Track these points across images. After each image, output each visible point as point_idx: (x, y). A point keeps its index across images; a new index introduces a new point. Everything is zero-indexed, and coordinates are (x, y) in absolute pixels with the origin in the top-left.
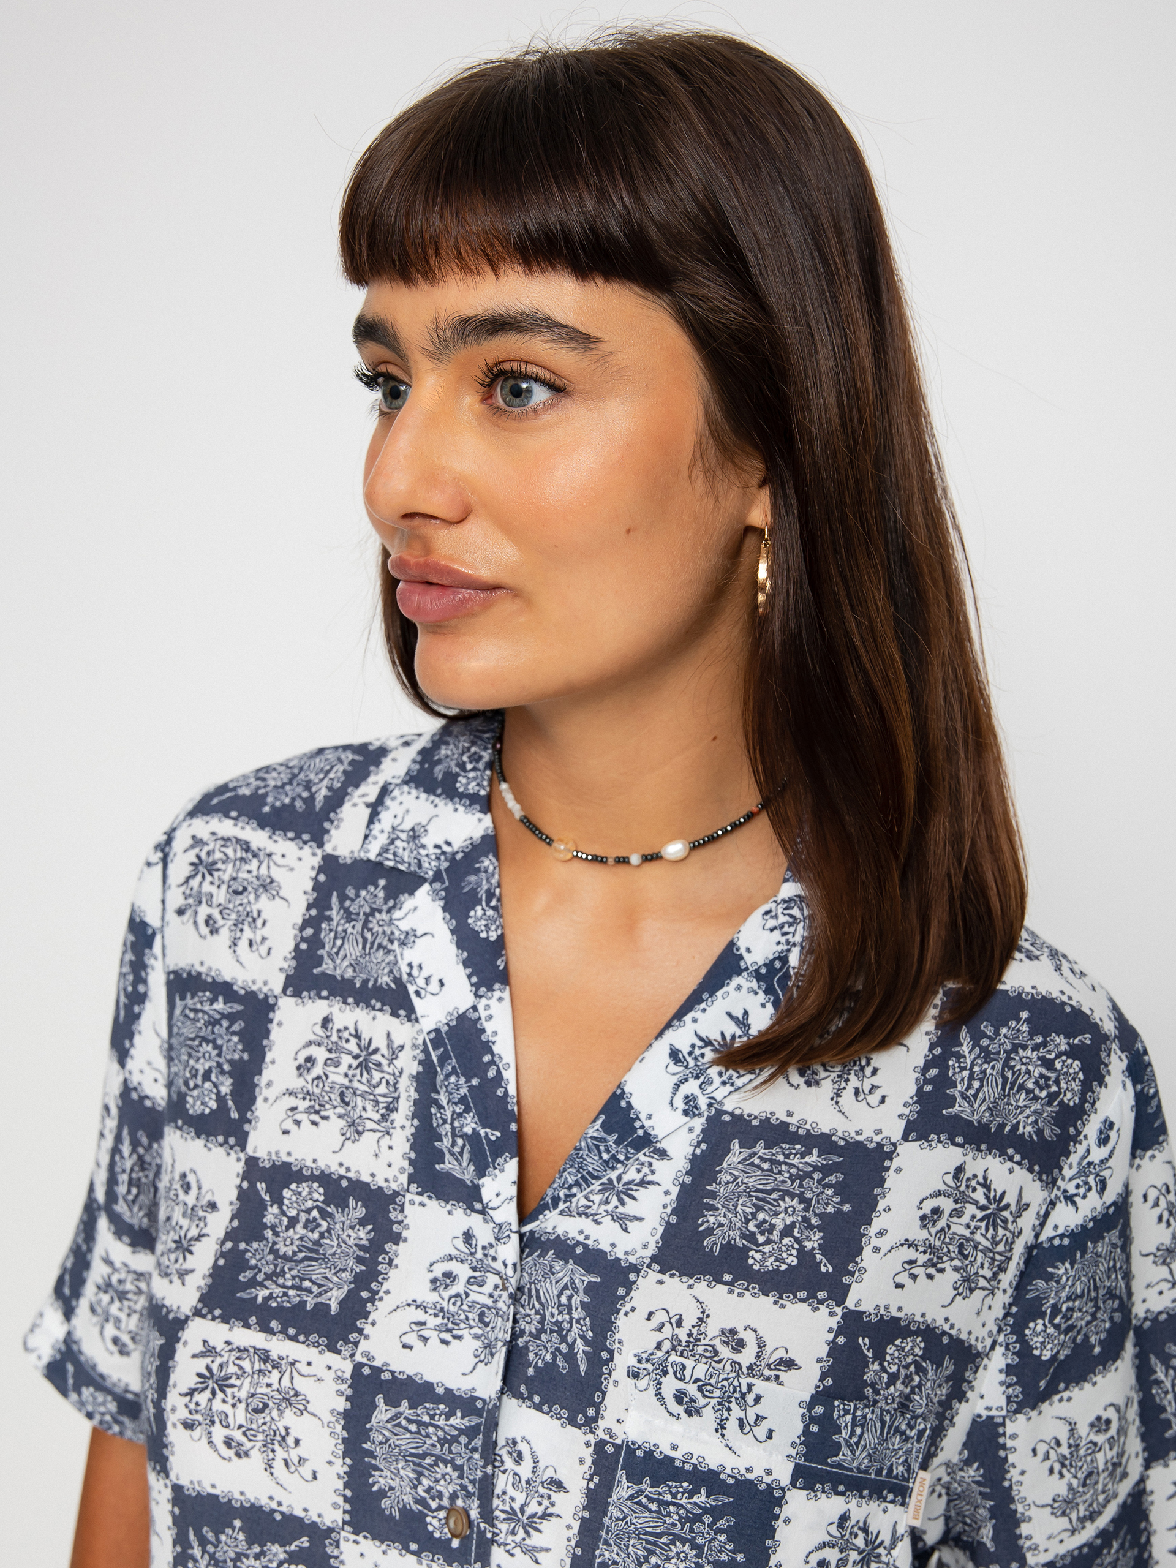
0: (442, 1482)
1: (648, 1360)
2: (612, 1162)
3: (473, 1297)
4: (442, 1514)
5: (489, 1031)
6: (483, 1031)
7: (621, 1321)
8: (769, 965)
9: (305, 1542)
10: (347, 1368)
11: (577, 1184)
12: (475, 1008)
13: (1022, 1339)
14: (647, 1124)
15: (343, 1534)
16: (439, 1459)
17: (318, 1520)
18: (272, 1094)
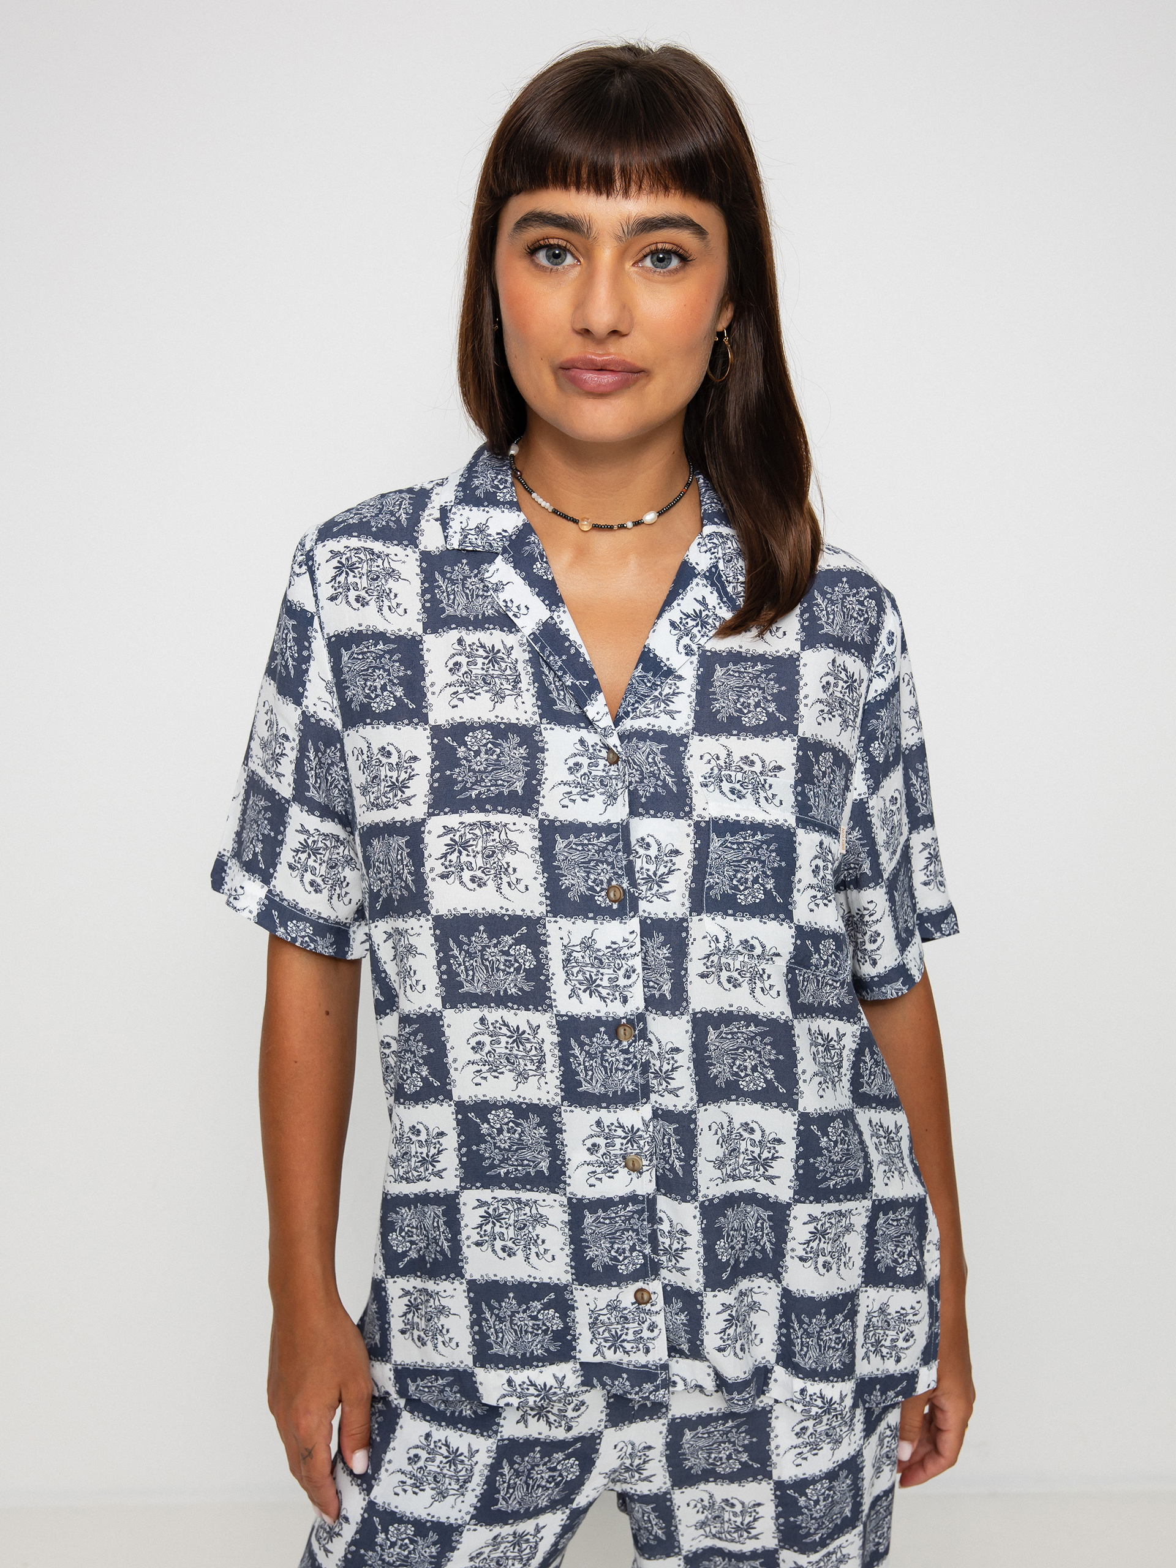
0: (602, 874)
1: (710, 777)
2: (654, 686)
3: (594, 773)
4: (603, 894)
5: (564, 630)
6: (560, 630)
7: (687, 763)
8: (710, 570)
9: (524, 930)
10: (536, 823)
11: (637, 702)
12: (552, 618)
13: (869, 754)
14: (668, 663)
15: (547, 919)
16: (598, 861)
17: (531, 915)
18: (437, 689)
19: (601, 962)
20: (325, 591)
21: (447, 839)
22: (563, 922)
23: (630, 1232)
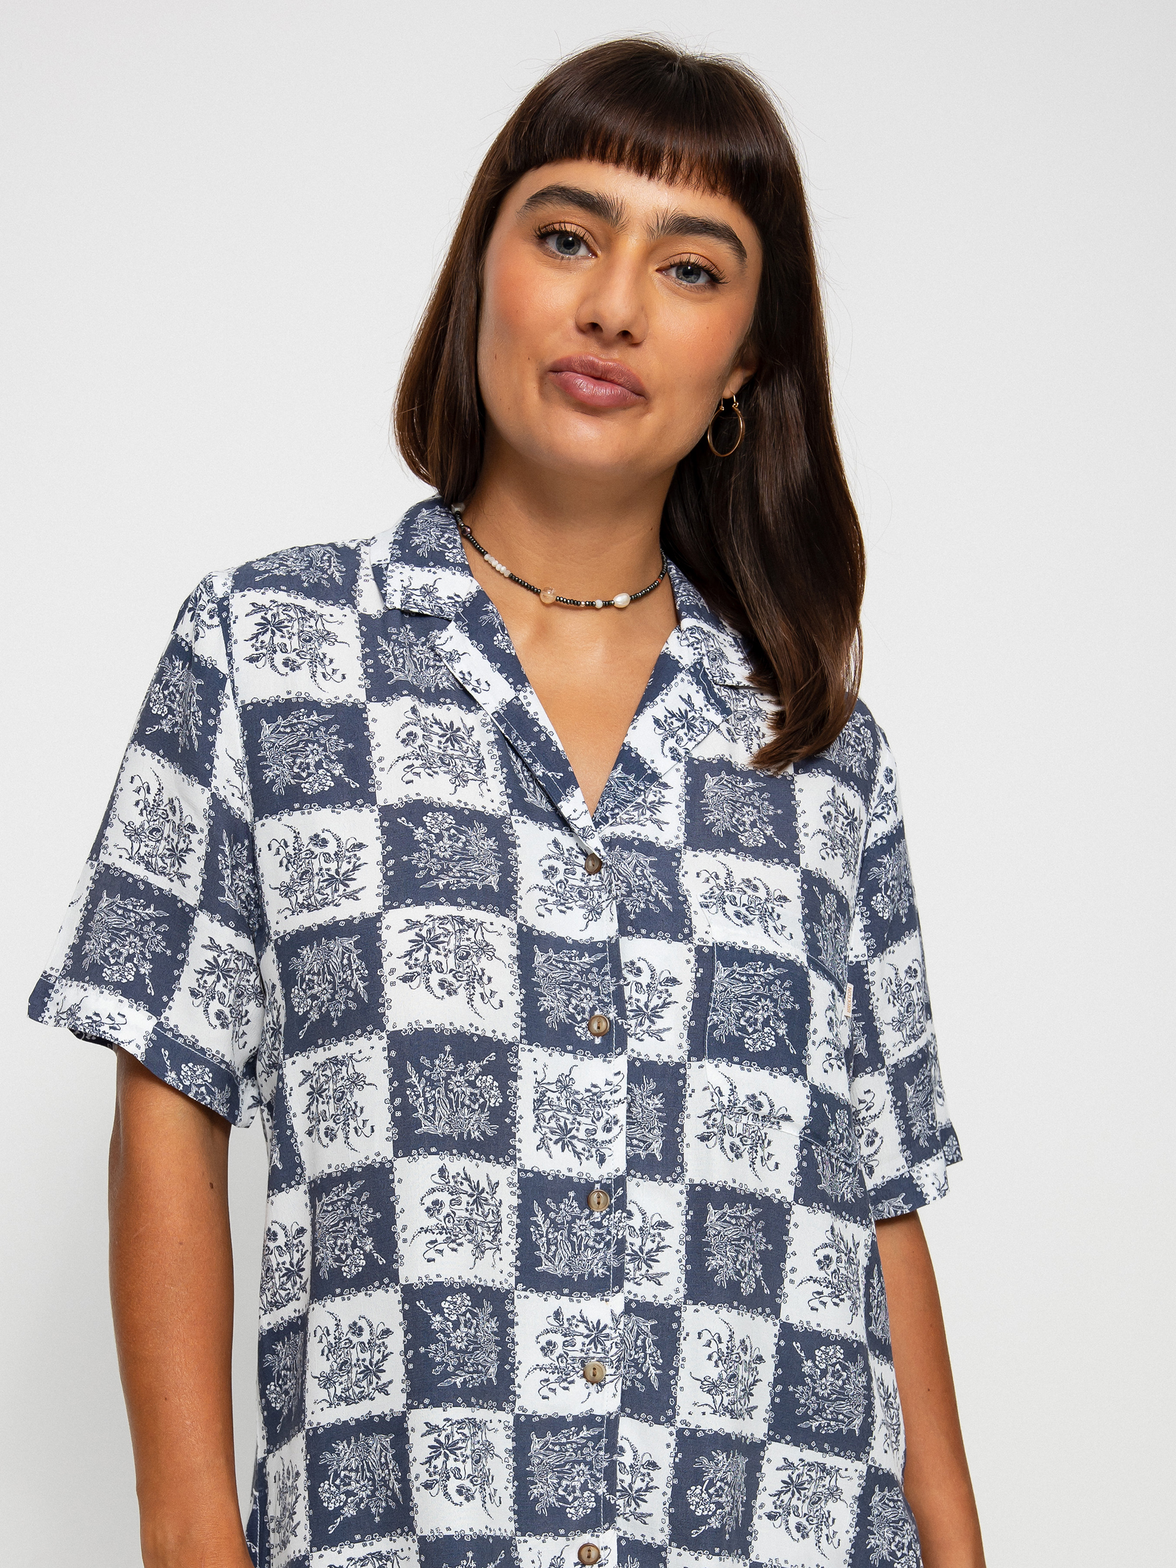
0: (585, 1001)
1: (710, 897)
2: (637, 791)
3: (571, 882)
4: (584, 1025)
5: (531, 713)
6: (528, 712)
7: (682, 880)
8: (694, 666)
9: (493, 1056)
10: (514, 927)
11: (616, 807)
12: (517, 698)
13: (870, 908)
14: (652, 766)
15: (521, 1046)
16: (581, 985)
17: (502, 1038)
18: (385, 764)
19: (579, 1108)
20: (242, 650)
21: (411, 935)
22: (539, 1052)
23: (582, 1466)
